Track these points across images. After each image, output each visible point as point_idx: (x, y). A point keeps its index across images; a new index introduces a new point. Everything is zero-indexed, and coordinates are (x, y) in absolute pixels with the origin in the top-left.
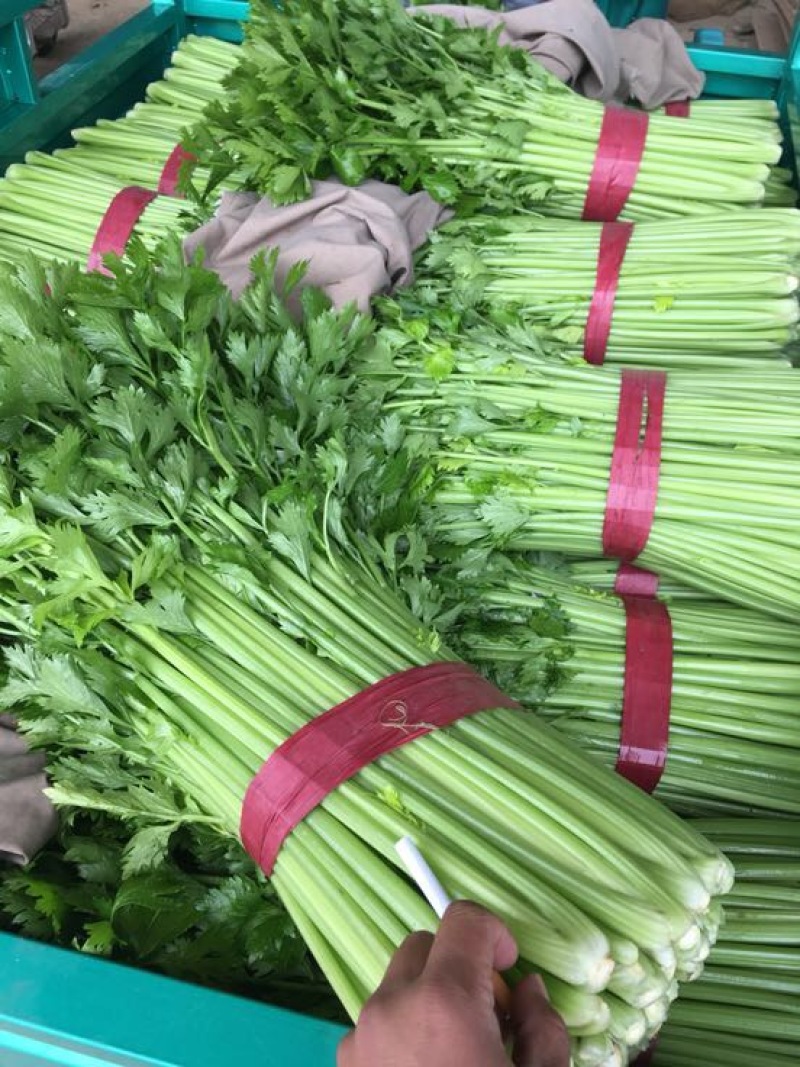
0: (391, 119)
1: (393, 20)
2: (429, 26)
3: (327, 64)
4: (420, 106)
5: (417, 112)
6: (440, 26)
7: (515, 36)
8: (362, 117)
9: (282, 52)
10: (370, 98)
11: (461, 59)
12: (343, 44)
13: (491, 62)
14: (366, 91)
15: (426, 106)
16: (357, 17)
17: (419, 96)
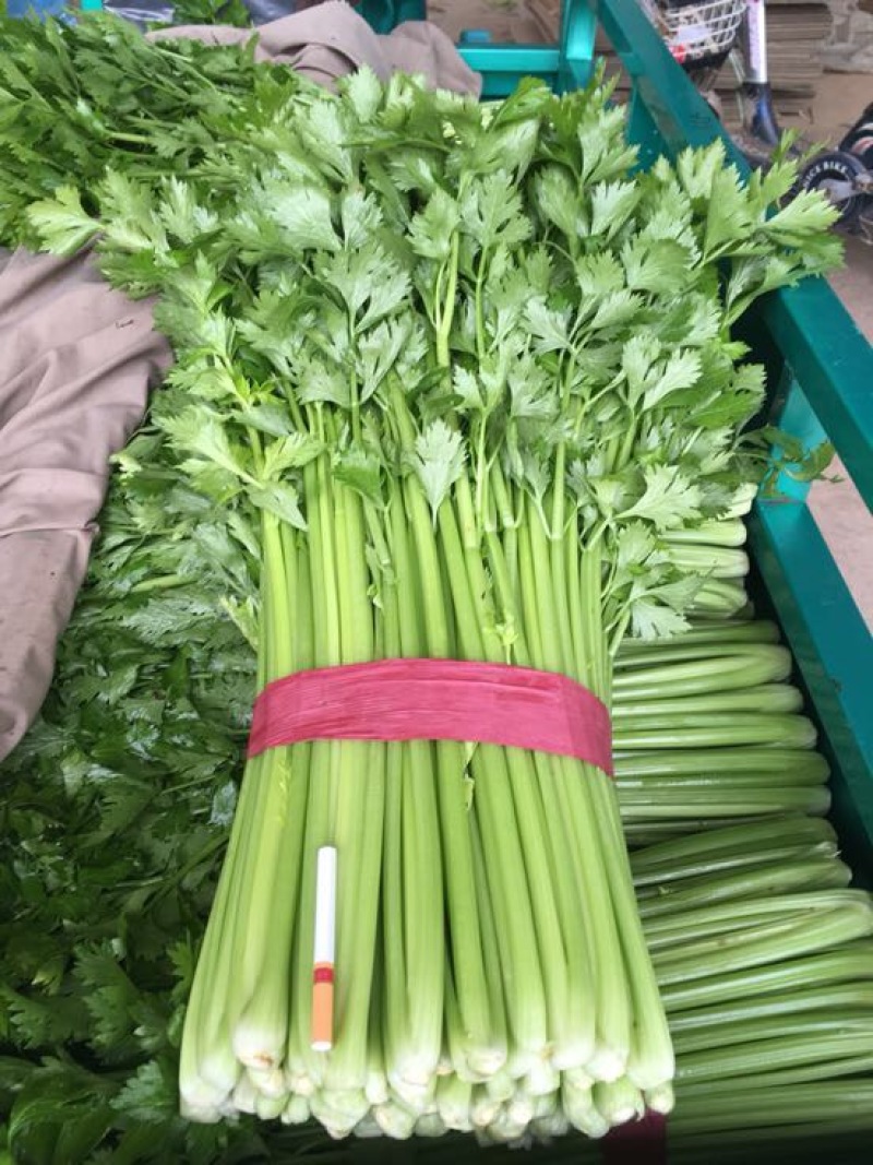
2: (176, 50)
3: (65, 97)
4: (183, 133)
5: (180, 139)
6: (188, 49)
8: (117, 152)
10: (122, 131)
11: (219, 81)
12: (79, 75)
14: (117, 125)
15: (190, 131)
16: (89, 45)
17: (180, 122)
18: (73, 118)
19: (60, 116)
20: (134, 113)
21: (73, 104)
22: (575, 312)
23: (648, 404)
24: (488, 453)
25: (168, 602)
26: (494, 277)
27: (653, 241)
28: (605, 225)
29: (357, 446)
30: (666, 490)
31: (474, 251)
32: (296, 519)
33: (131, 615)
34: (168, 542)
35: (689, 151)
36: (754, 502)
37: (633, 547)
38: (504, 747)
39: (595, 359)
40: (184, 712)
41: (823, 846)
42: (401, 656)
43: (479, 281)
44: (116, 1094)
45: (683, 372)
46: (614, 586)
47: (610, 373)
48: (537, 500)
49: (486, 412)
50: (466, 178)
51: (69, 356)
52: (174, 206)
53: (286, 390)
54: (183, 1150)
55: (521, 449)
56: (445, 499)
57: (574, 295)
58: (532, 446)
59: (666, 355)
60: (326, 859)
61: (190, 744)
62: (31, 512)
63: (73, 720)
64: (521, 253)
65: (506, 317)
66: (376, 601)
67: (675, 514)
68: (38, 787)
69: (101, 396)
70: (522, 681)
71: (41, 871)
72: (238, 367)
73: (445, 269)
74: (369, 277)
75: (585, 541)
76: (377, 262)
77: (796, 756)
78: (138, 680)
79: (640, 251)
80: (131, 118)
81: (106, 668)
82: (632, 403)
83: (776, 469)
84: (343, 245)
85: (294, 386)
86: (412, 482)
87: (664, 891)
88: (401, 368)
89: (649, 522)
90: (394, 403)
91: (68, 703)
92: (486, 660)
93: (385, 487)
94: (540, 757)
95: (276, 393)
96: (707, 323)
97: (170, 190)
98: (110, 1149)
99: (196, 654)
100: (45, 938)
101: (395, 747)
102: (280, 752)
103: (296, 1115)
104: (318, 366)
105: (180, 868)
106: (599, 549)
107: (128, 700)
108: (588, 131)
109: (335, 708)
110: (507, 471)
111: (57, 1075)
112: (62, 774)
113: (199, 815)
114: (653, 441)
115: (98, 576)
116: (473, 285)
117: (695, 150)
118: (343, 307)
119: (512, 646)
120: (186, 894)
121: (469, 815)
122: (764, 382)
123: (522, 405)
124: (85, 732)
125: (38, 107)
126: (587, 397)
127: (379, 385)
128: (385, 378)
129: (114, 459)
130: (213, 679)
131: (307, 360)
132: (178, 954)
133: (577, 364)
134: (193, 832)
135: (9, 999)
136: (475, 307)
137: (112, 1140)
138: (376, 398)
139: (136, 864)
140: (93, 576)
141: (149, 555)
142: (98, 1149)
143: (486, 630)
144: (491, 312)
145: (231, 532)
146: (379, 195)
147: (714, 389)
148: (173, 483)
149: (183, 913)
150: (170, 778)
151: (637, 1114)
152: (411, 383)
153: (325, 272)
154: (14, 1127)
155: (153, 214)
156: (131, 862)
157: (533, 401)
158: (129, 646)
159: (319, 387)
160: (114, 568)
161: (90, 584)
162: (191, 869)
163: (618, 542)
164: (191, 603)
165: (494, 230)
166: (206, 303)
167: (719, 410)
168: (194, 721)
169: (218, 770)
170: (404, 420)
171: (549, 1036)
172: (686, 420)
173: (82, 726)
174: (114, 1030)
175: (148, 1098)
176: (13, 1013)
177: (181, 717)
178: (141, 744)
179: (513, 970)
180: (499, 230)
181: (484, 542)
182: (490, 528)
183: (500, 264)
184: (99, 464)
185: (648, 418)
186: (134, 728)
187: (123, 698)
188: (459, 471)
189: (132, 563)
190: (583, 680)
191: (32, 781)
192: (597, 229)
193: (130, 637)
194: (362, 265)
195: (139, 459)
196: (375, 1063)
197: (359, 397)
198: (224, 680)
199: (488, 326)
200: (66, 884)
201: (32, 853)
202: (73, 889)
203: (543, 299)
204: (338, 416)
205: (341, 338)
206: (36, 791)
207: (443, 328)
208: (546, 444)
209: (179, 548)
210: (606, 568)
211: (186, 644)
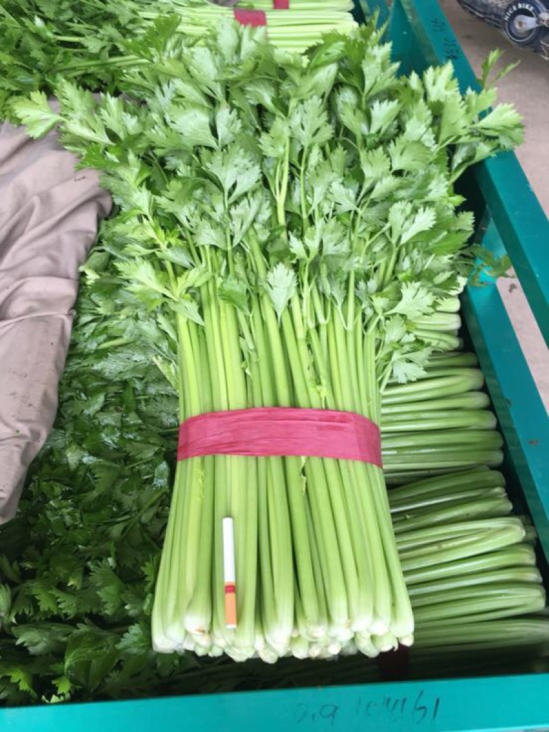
4: (103, 35)
8: (62, 50)
10: (65, 34)
14: (61, 29)
15: (108, 33)
17: (101, 27)
18: (34, 31)
19: (24, 29)
20: (71, 20)
21: (32, 20)
22: (361, 187)
23: (403, 241)
24: (309, 279)
25: (120, 355)
26: (312, 166)
27: (408, 141)
28: (379, 127)
29: (232, 278)
30: (414, 297)
31: (299, 149)
32: (198, 319)
33: (98, 363)
34: (117, 319)
35: (431, 69)
36: (465, 288)
37: (394, 332)
38: (322, 459)
39: (372, 214)
40: (133, 419)
41: (497, 490)
42: (263, 406)
43: (302, 169)
44: (118, 641)
45: (425, 220)
46: (382, 354)
47: (381, 223)
48: (339, 307)
49: (309, 260)
50: (293, 103)
51: (46, 199)
52: (110, 112)
53: (187, 235)
54: (155, 667)
55: (329, 276)
56: (285, 310)
57: (360, 177)
58: (335, 273)
59: (415, 211)
60: (227, 525)
61: (139, 438)
62: (35, 305)
63: (70, 427)
64: (327, 148)
65: (319, 191)
66: (247, 371)
67: (419, 311)
68: (54, 466)
69: (69, 225)
70: (331, 419)
71: (61, 515)
72: (157, 221)
73: (282, 163)
74: (236, 169)
75: (366, 328)
76: (240, 158)
77: (484, 434)
78: (106, 401)
79: (400, 147)
80: (70, 24)
81: (86, 395)
82: (394, 241)
83: (479, 270)
84: (217, 144)
85: (192, 234)
86: (265, 298)
87: (408, 517)
88: (257, 226)
89: (403, 316)
90: (253, 248)
91: (66, 416)
92: (311, 407)
93: (250, 301)
94: (342, 462)
95: (181, 237)
96: (440, 188)
97: (106, 101)
98: (118, 671)
99: (139, 385)
100: (70, 557)
101: (262, 459)
102: (197, 460)
103: (216, 652)
104: (205, 224)
105: (139, 510)
106: (374, 332)
107: (101, 413)
108: (368, 65)
109: (227, 436)
110: (321, 289)
111: (86, 633)
112: (66, 458)
113: (147, 479)
114: (406, 264)
115: (77, 341)
116: (299, 171)
117: (435, 68)
118: (220, 186)
119: (325, 398)
120: (144, 525)
121: (304, 497)
122: (473, 224)
123: (329, 249)
124: (77, 433)
125: (10, 25)
126: (367, 239)
127: (243, 236)
128: (247, 232)
129: (82, 269)
130: (149, 398)
131: (199, 219)
132: (147, 569)
133: (362, 218)
134: (144, 489)
135: (57, 596)
136: (300, 185)
137: (119, 667)
138: (242, 244)
139: (114, 509)
140: (74, 341)
141: (106, 328)
142: (112, 672)
143: (311, 390)
144: (310, 189)
145: (159, 326)
146: (239, 109)
147: (443, 229)
148: (120, 286)
149: (144, 539)
150: (127, 459)
151: (394, 648)
152: (264, 236)
153: (208, 165)
154: (67, 663)
155: (96, 116)
156: (112, 508)
157: (335, 245)
158: (98, 381)
159: (207, 236)
160: (86, 336)
161: (73, 345)
162: (145, 512)
163: (385, 328)
164: (133, 355)
165: (310, 136)
166: (135, 181)
167: (445, 243)
168: (140, 424)
169: (156, 454)
170: (259, 260)
171: (349, 617)
172: (426, 249)
173: (75, 429)
174: (114, 606)
175: (135, 642)
176: (59, 603)
177: (132, 422)
178: (109, 439)
179: (330, 583)
180: (314, 135)
181: (308, 334)
182: (312, 325)
183: (315, 157)
184: (72, 272)
185: (404, 250)
186: (106, 430)
187: (98, 412)
188: (293, 294)
189: (96, 332)
190: (366, 414)
191: (50, 463)
192: (374, 130)
193: (98, 375)
194: (231, 160)
195: (96, 270)
196: (258, 631)
197: (232, 244)
198: (154, 399)
199: (308, 198)
200: (77, 523)
201: (56, 507)
202: (81, 526)
203: (341, 180)
204: (219, 254)
205: (220, 208)
206: (53, 469)
207: (281, 199)
208: (343, 271)
209: (124, 323)
210: (378, 341)
211: (131, 379)
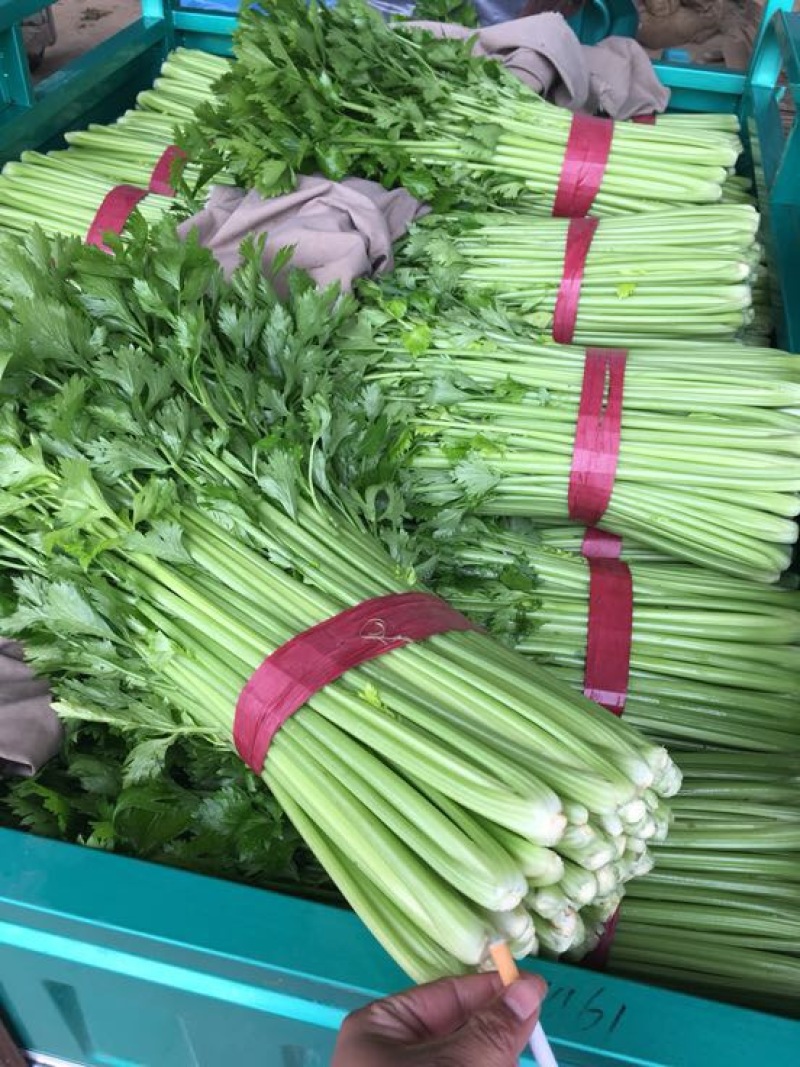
0: (372, 120)
1: (375, 30)
2: (408, 37)
3: (312, 68)
4: (399, 109)
5: (396, 114)
6: (419, 38)
7: (490, 50)
8: (345, 119)
9: (270, 56)
10: (353, 101)
11: (439, 68)
12: (327, 50)
13: (466, 70)
14: (350, 95)
15: (406, 108)
16: (340, 26)
18: (316, 87)
19: (306, 83)
20: (365, 87)
21: (318, 75)
80: (363, 92)
98: (183, 841)
137: (186, 837)
142: (175, 839)
